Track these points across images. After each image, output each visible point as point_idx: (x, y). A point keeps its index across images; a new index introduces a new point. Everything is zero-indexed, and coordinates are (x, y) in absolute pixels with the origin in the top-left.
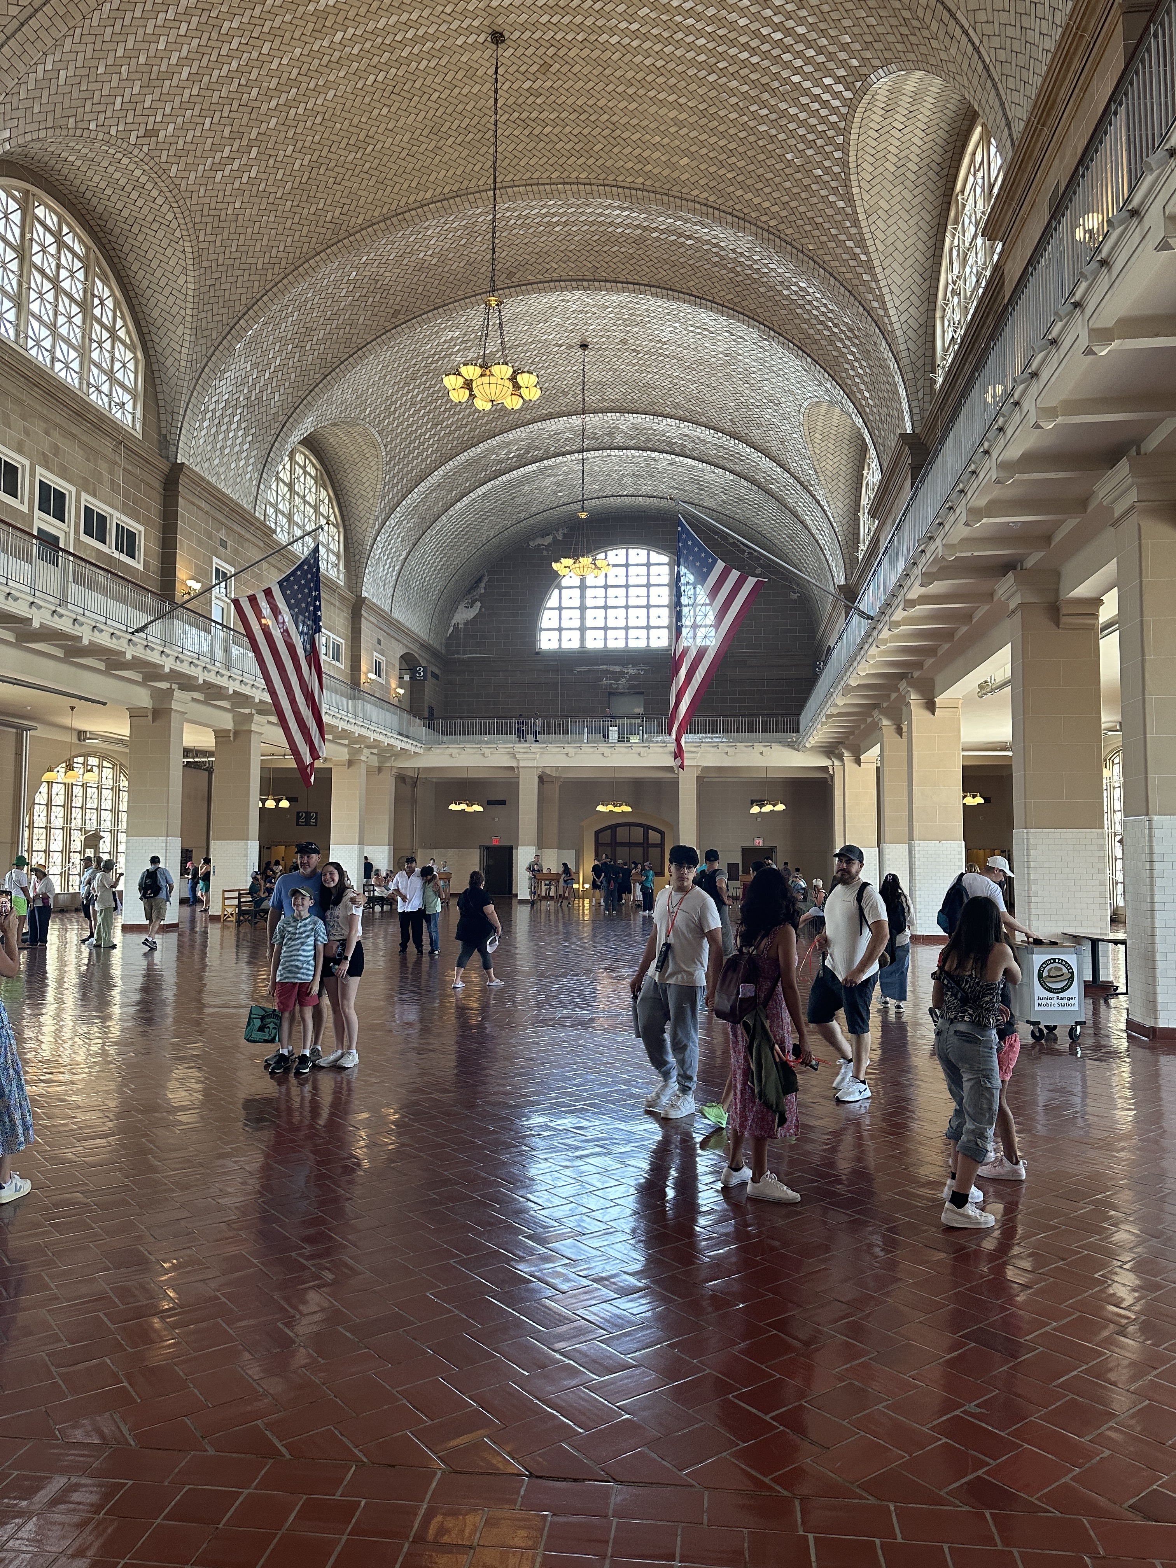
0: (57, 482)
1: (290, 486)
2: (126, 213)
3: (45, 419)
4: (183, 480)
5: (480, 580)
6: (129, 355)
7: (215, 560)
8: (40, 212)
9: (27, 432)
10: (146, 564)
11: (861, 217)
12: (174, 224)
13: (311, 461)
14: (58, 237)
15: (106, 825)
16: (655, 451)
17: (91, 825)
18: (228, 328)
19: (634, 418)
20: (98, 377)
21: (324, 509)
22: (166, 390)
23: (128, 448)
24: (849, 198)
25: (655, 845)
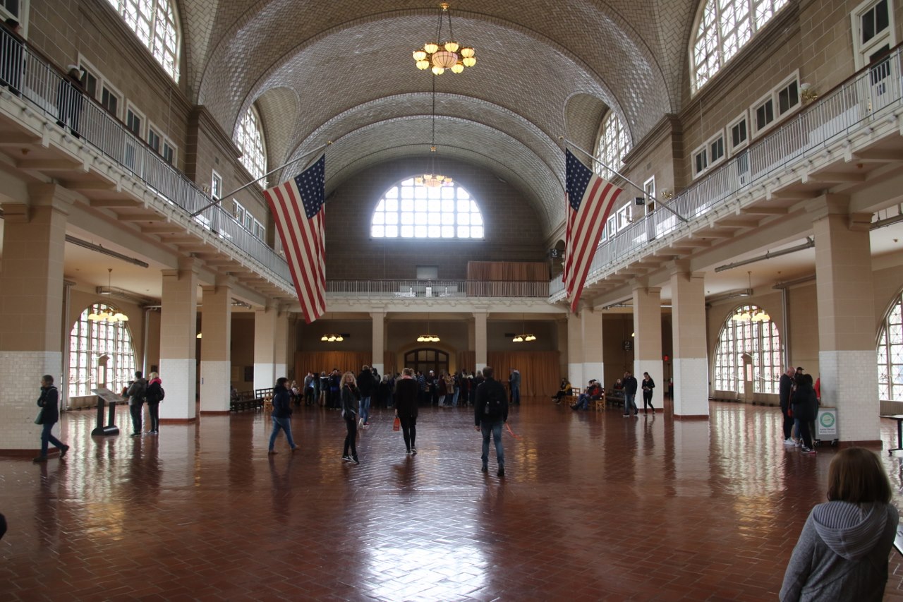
0: (137, 112)
1: (243, 126)
3: (134, 68)
4: (201, 117)
6: (173, 32)
7: (214, 172)
9: (123, 75)
13: (254, 113)
15: (111, 350)
16: (459, 117)
17: (102, 350)
18: (236, 19)
19: (453, 97)
20: (159, 45)
21: (258, 144)
22: (194, 56)
23: (173, 93)
25: (443, 363)
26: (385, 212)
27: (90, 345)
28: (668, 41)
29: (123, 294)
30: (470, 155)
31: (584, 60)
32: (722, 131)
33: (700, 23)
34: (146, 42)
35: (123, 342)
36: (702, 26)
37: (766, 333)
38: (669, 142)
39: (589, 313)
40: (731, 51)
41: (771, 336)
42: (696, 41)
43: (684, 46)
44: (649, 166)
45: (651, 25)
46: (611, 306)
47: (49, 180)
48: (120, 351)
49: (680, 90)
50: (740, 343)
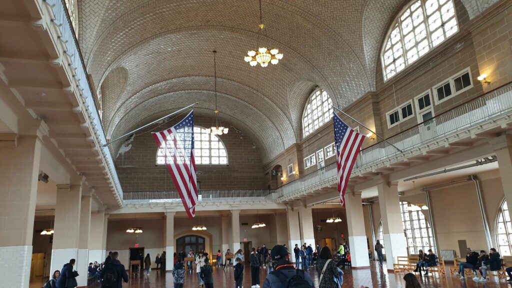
5: (132, 136)
11: (363, 20)
24: (362, 13)
25: (201, 244)
28: (368, 51)
32: (411, 100)
33: (387, 42)
36: (389, 43)
38: (371, 107)
42: (385, 52)
43: (377, 54)
45: (359, 42)
46: (317, 204)
47: (36, 117)
49: (375, 78)
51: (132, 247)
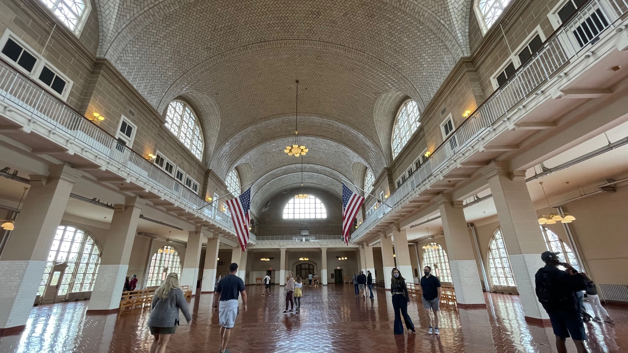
0: (181, 171)
1: (231, 177)
2: (206, 111)
3: (181, 155)
4: (210, 173)
5: (269, 201)
6: (201, 143)
7: (215, 193)
8: (187, 109)
9: (176, 158)
10: (199, 193)
11: (375, 122)
12: (218, 115)
13: (236, 172)
14: (190, 114)
15: (170, 266)
16: (315, 173)
17: (166, 266)
18: (225, 139)
19: (311, 165)
20: (194, 147)
21: (237, 183)
22: (209, 152)
23: (199, 164)
24: (372, 118)
25: (311, 269)
26: (288, 208)
27: (160, 263)
28: (383, 141)
29: (178, 242)
30: (320, 186)
31: (355, 150)
32: (404, 172)
33: (394, 134)
34: (188, 147)
35: (176, 262)
37: (442, 255)
38: (387, 178)
39: (367, 247)
40: (405, 142)
41: (444, 256)
42: (393, 140)
44: (381, 187)
46: (376, 244)
47: (135, 195)
48: (174, 266)
49: (389, 158)
50: (432, 259)
51: (268, 269)
